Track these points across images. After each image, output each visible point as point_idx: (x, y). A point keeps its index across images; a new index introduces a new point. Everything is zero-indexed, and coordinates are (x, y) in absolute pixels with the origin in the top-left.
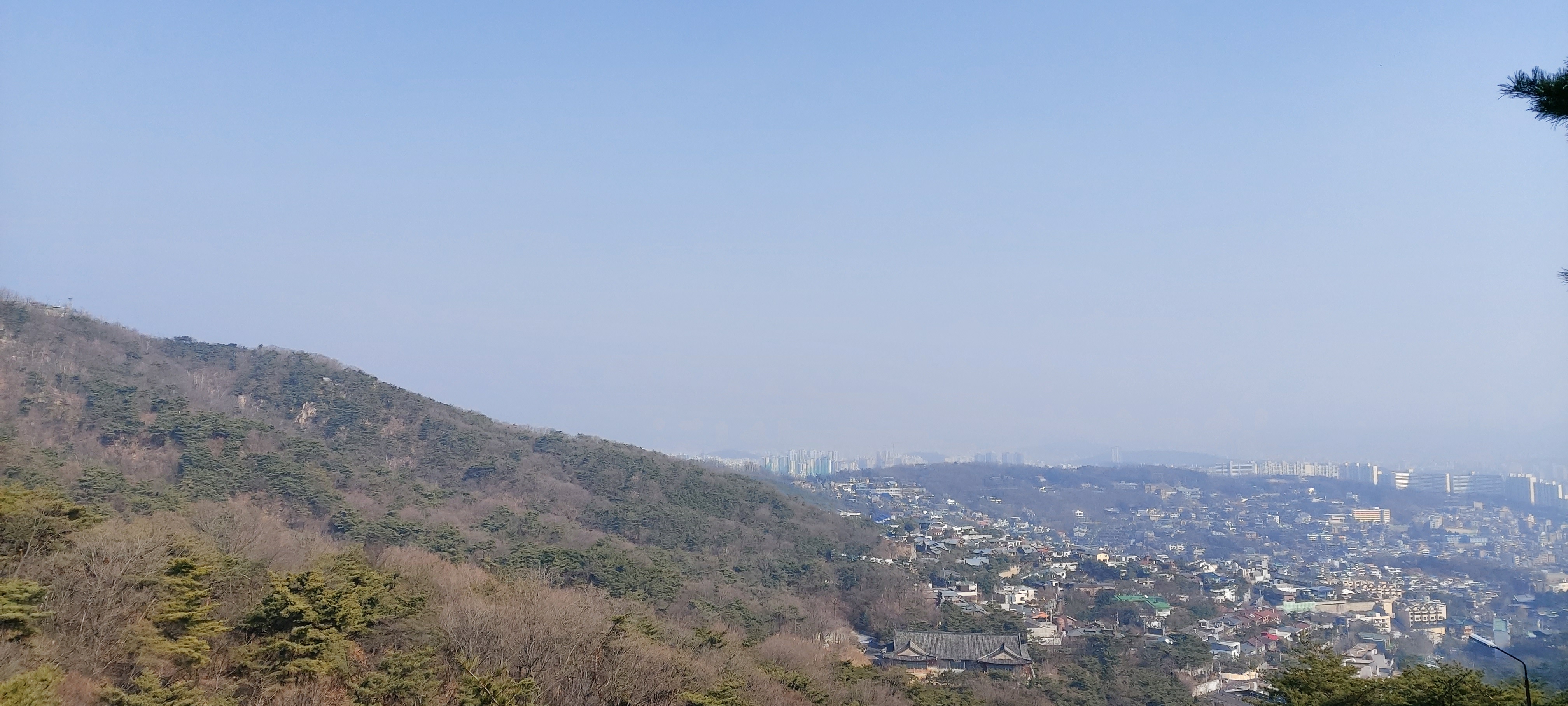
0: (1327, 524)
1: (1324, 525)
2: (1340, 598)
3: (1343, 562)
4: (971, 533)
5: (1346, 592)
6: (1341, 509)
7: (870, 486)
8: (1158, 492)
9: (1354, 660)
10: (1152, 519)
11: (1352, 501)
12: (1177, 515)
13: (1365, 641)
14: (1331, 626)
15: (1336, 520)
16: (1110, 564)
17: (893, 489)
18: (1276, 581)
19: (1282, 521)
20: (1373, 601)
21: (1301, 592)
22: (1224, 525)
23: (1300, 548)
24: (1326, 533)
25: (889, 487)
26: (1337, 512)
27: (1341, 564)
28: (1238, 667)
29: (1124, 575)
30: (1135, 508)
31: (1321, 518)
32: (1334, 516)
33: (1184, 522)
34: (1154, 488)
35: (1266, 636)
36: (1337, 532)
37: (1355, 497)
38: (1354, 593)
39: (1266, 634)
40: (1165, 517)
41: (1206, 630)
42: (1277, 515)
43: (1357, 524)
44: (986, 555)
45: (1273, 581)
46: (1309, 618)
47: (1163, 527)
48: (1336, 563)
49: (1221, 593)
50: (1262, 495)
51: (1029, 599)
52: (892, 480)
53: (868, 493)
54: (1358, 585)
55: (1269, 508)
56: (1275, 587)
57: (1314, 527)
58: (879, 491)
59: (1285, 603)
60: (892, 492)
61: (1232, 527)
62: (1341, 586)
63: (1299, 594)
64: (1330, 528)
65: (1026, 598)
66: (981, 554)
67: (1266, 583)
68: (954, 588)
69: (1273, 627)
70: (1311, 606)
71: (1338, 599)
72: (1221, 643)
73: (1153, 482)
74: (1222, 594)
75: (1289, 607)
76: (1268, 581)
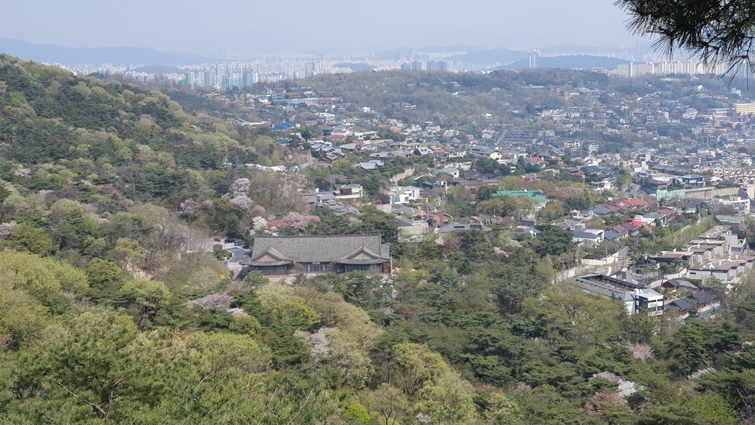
0: (711, 118)
1: (708, 120)
2: (709, 184)
3: (719, 152)
4: (372, 137)
5: (714, 179)
6: (725, 104)
7: (287, 97)
8: (562, 94)
9: (708, 241)
10: (555, 119)
11: (736, 96)
12: (578, 115)
13: (721, 224)
14: (694, 211)
15: (719, 114)
16: (500, 161)
17: (309, 99)
18: (652, 171)
19: (672, 117)
20: (737, 186)
21: (674, 180)
22: (619, 123)
23: (684, 141)
24: (709, 127)
25: (306, 97)
26: (721, 107)
27: (717, 154)
28: (598, 254)
29: (513, 171)
30: (540, 110)
31: (706, 113)
32: (718, 111)
33: (583, 121)
34: (558, 90)
35: (631, 223)
36: (719, 125)
37: (739, 92)
38: (721, 180)
39: (631, 221)
40: (567, 117)
41: (576, 220)
42: (667, 111)
43: (737, 117)
44: (382, 159)
45: (650, 172)
46: (674, 204)
47: (565, 126)
48: (713, 154)
49: (600, 184)
50: (655, 93)
51: (414, 199)
52: (309, 90)
53: (285, 104)
54: (727, 172)
55: (661, 105)
56: (650, 177)
57: (699, 121)
58: (296, 101)
59: (658, 191)
60: (309, 102)
61: (626, 124)
62: (711, 174)
63: (671, 182)
64: (713, 122)
65: (411, 198)
66: (377, 158)
67: (643, 174)
68: (338, 192)
69: (639, 214)
70: (681, 193)
71: (707, 186)
72: (588, 231)
73: (557, 84)
74: (602, 186)
75: (660, 194)
76: (645, 172)
